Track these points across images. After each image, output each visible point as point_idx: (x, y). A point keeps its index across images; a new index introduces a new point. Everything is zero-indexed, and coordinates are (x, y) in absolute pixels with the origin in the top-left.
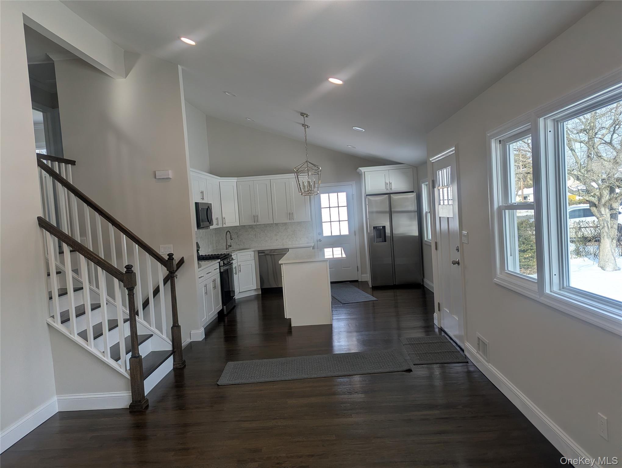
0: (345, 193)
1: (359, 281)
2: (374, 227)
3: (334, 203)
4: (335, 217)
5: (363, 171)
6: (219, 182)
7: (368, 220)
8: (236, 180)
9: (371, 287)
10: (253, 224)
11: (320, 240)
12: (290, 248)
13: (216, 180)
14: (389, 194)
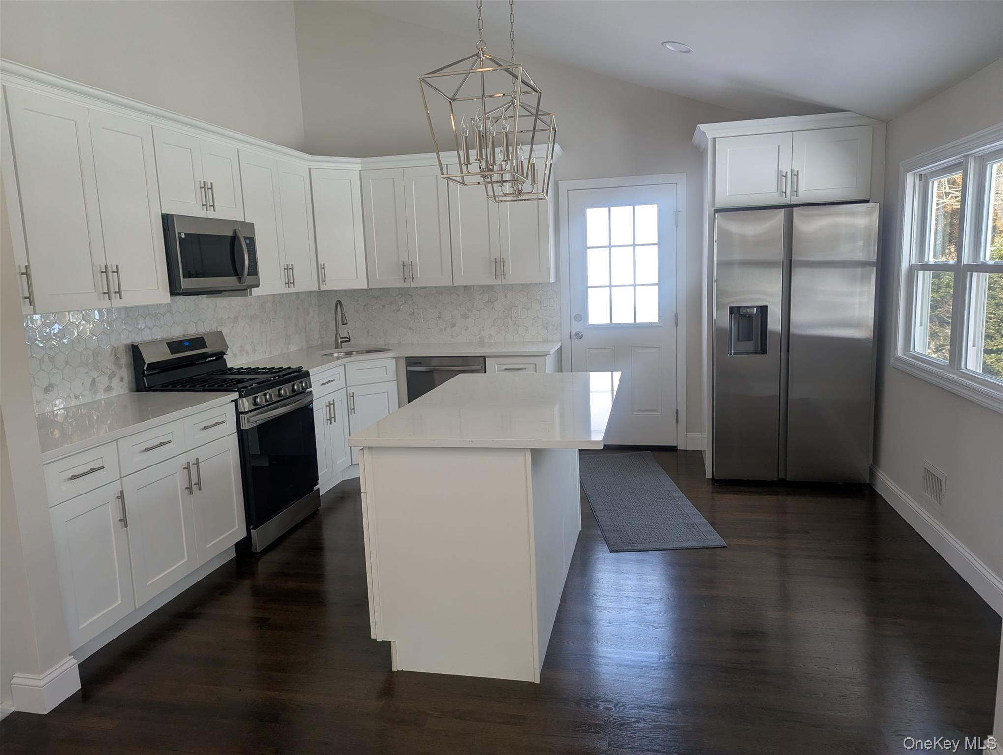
0: (656, 206)
1: (678, 448)
2: (731, 308)
3: (622, 235)
4: (622, 275)
5: (709, 136)
6: (310, 169)
7: (715, 285)
8: (360, 166)
9: (711, 477)
10: (401, 284)
11: (579, 336)
12: (489, 357)
13: (302, 162)
14: (789, 208)
